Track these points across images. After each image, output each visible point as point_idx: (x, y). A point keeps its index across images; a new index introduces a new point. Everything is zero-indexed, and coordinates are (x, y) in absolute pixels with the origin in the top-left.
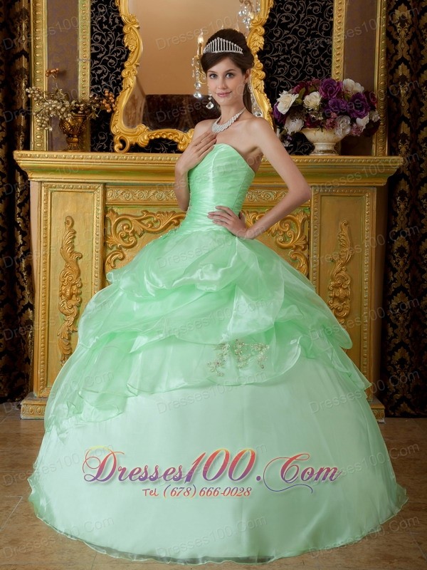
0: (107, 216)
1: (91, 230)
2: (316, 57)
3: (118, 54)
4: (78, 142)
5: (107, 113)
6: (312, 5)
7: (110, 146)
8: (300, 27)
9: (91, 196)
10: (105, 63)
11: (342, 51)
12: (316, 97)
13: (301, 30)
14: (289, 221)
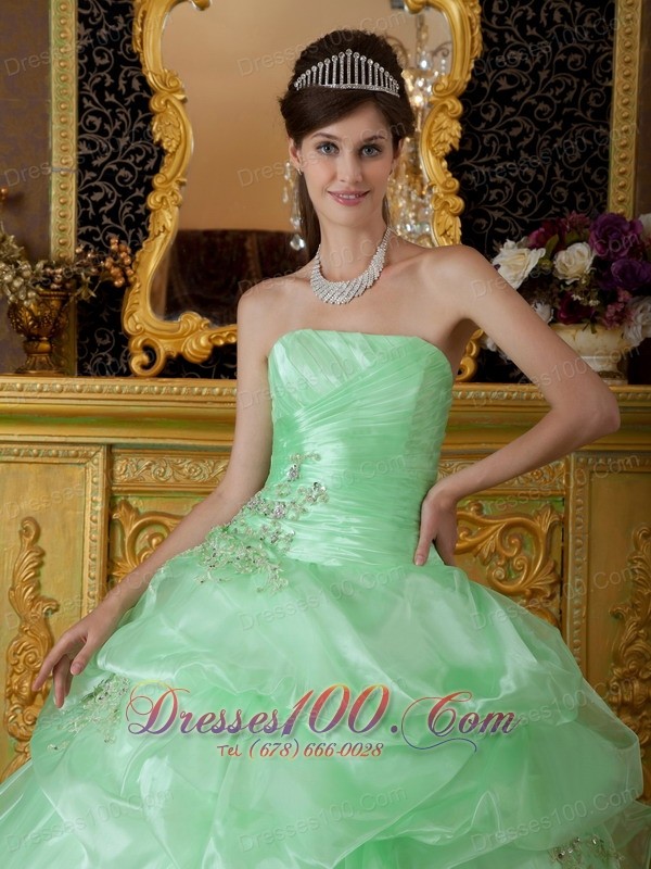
0: (115, 516)
1: (79, 546)
2: (574, 165)
3: (139, 158)
4: (50, 353)
5: (115, 287)
6: (568, 52)
7: (122, 360)
8: (539, 99)
9: (78, 472)
10: (109, 177)
11: (631, 153)
12: (582, 255)
13: (542, 106)
14: (519, 530)
